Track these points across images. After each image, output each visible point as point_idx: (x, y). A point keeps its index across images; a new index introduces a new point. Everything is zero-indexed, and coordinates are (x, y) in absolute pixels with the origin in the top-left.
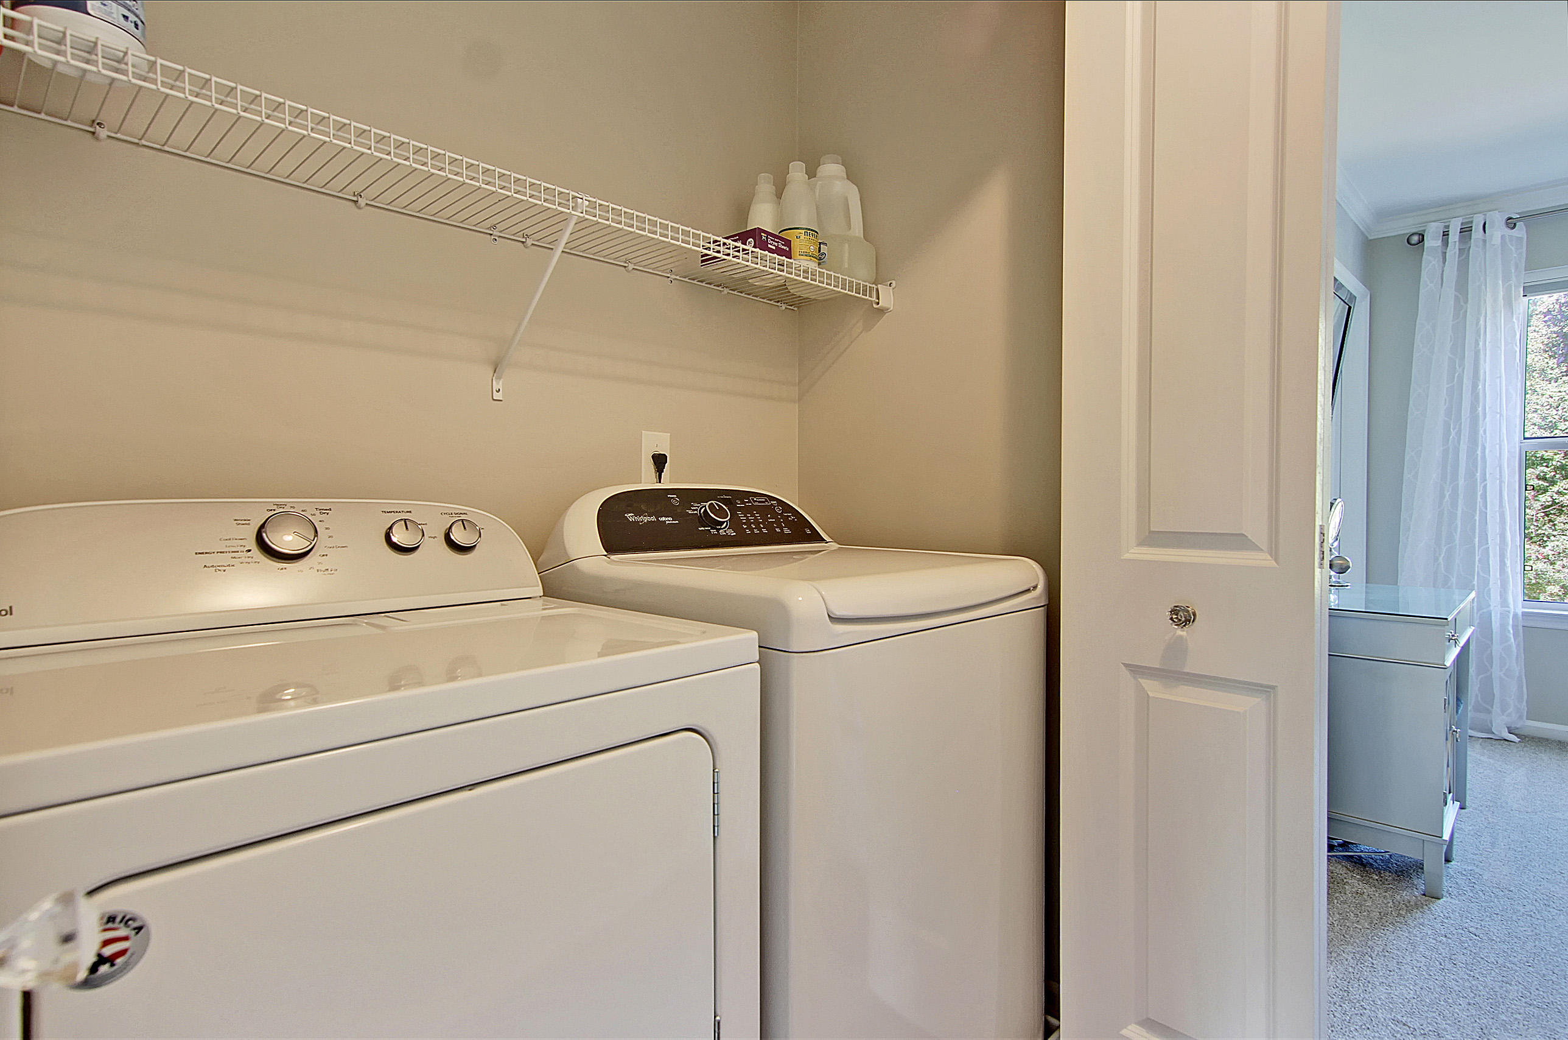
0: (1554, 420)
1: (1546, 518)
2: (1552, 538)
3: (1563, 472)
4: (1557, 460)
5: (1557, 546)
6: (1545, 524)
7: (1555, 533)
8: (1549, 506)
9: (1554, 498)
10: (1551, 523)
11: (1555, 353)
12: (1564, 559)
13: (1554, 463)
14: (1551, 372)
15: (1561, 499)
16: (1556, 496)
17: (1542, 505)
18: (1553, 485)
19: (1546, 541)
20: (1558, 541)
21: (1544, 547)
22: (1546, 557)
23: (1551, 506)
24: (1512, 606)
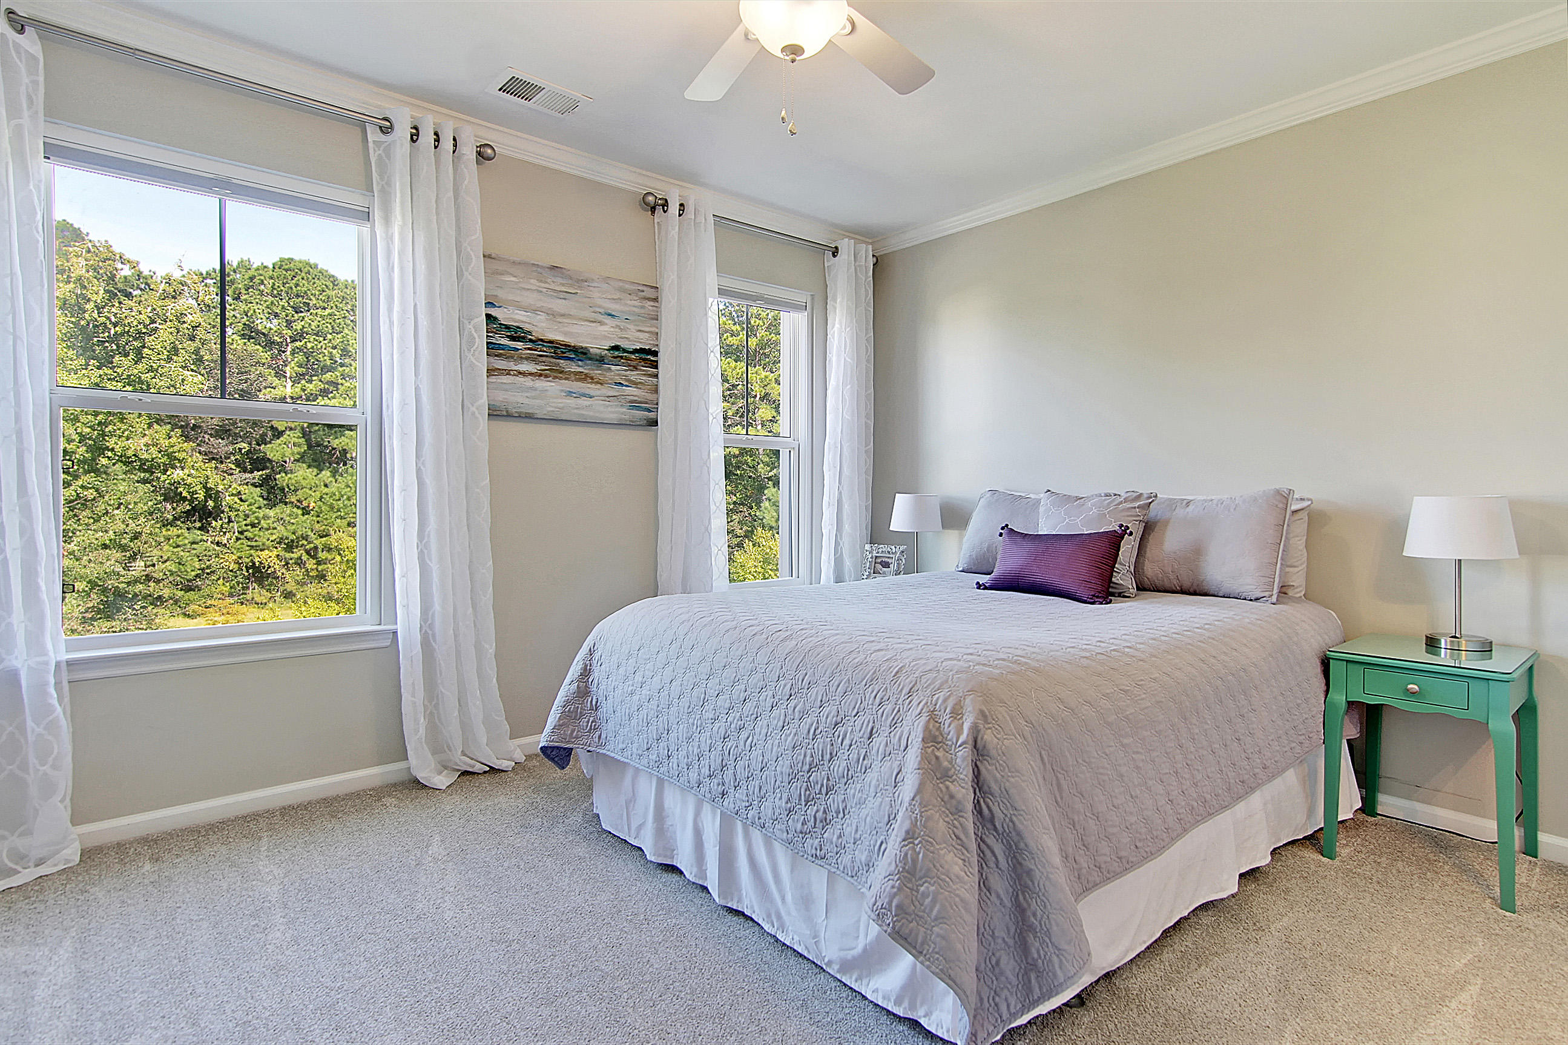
0: (76, 413)
1: (71, 513)
2: (78, 533)
3: (86, 467)
4: (81, 453)
5: (83, 541)
6: (70, 519)
7: (80, 528)
8: (73, 501)
9: (78, 492)
10: (76, 518)
11: (74, 344)
12: (90, 554)
13: (77, 456)
14: (71, 363)
15: (85, 493)
16: (80, 490)
17: (66, 500)
18: (77, 480)
19: (71, 537)
20: (83, 536)
21: (69, 543)
22: (72, 553)
23: (76, 500)
24: (51, 654)
